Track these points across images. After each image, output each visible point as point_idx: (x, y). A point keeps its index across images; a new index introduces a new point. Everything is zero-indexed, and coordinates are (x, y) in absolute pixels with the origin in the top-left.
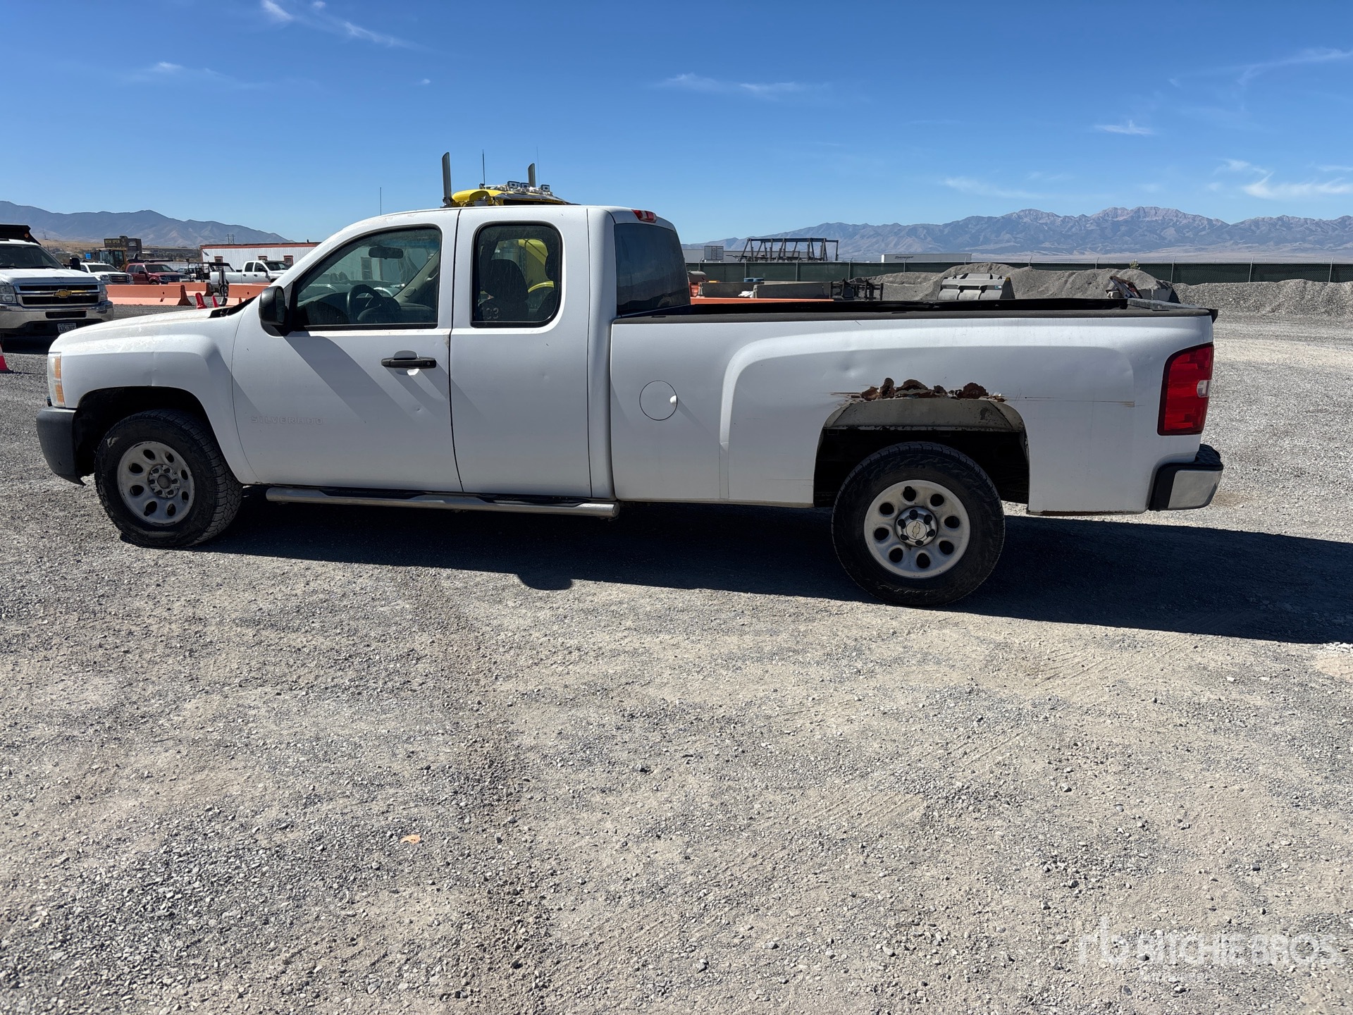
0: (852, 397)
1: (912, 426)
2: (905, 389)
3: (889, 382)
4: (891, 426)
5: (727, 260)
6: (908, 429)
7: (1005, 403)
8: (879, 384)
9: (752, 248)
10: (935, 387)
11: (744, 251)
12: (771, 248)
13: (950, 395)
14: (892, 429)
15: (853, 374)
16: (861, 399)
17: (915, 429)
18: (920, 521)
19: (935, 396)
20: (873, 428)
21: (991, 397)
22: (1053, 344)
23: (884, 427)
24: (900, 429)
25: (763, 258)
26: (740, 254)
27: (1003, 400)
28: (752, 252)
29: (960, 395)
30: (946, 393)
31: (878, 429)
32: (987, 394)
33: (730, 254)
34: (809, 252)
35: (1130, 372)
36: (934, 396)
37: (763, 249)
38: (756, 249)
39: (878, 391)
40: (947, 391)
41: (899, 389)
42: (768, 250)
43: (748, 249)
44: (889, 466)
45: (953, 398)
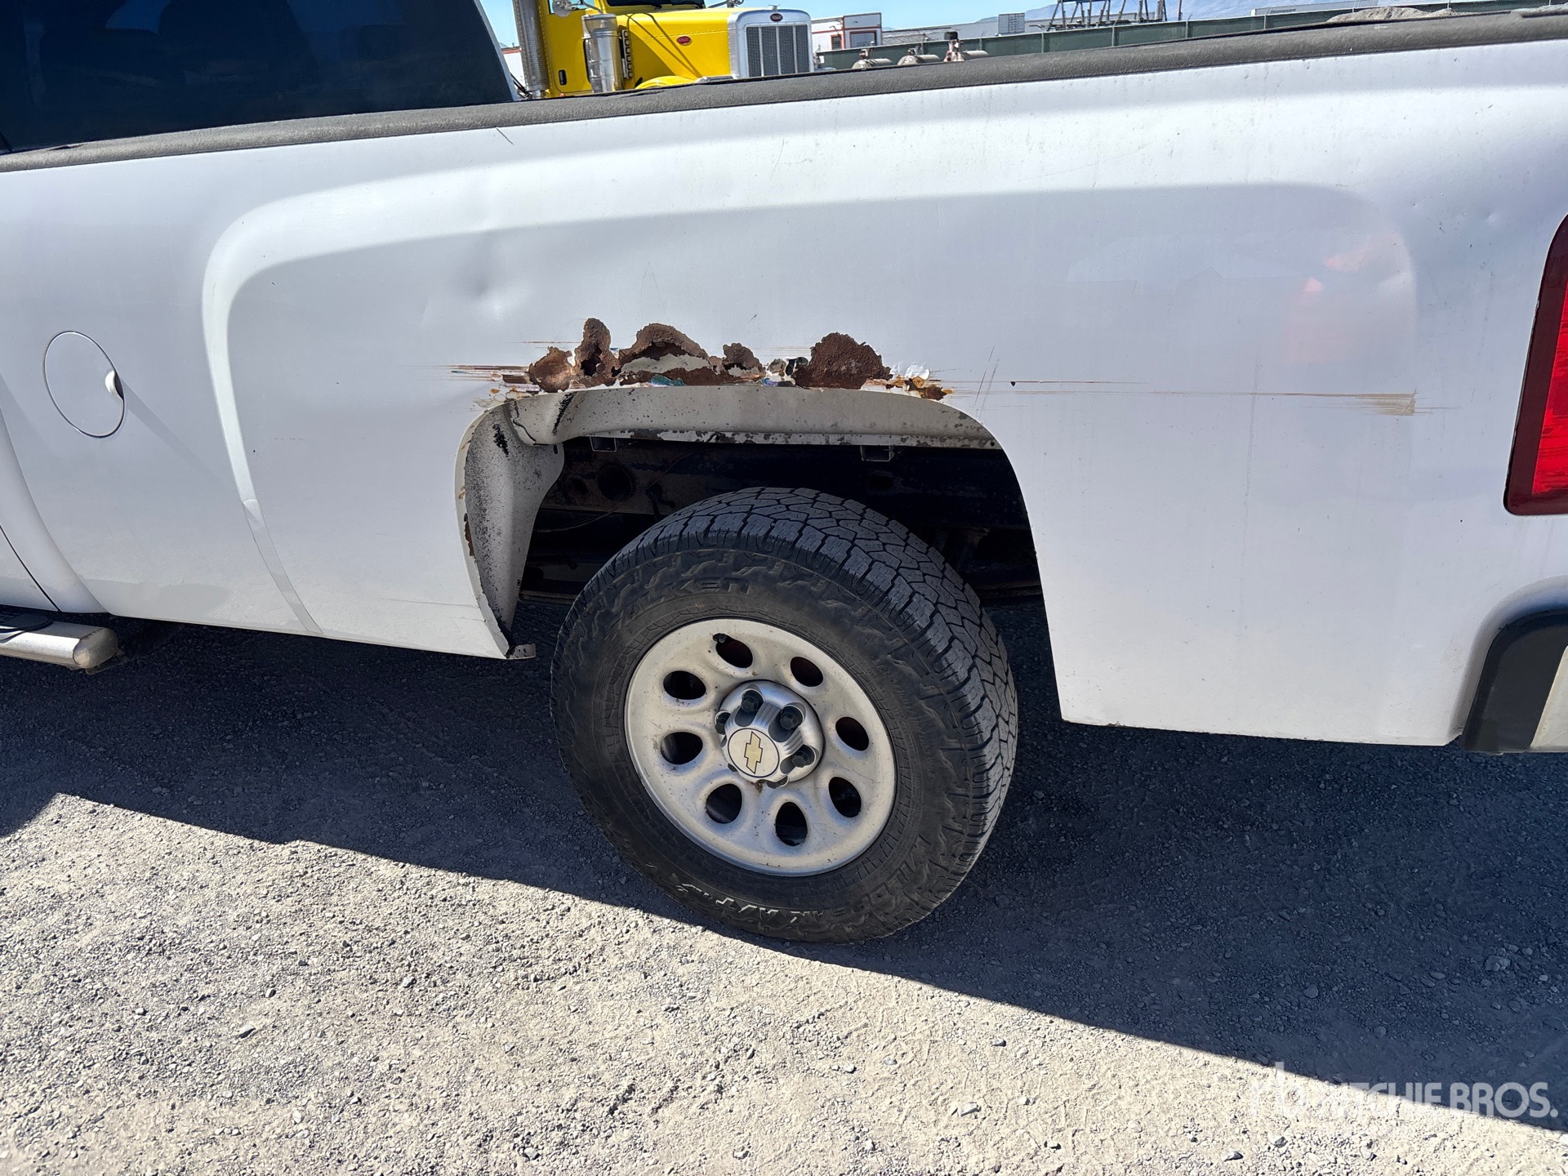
0: (507, 379)
1: (788, 434)
2: (644, 353)
3: (596, 331)
4: (736, 432)
5: (1028, 31)
6: (780, 440)
7: (945, 401)
8: (572, 341)
9: (1064, 12)
10: (727, 349)
11: (1053, 19)
12: (1090, 11)
13: (773, 377)
14: (740, 439)
15: (498, 306)
16: (532, 387)
17: (795, 440)
18: (760, 728)
19: (732, 380)
20: (694, 438)
21: (898, 384)
22: (1109, 179)
23: (719, 435)
24: (759, 439)
25: (1080, 25)
26: (1048, 23)
27: (938, 393)
28: (1064, 19)
29: (802, 373)
30: (761, 369)
31: (705, 438)
32: (883, 374)
33: (1033, 24)
34: (1141, 13)
35: (1404, 279)
36: (725, 379)
37: (1078, 14)
38: (1069, 15)
39: (572, 360)
40: (765, 361)
41: (628, 356)
42: (1086, 14)
43: (1059, 15)
44: (655, 580)
45: (783, 384)
